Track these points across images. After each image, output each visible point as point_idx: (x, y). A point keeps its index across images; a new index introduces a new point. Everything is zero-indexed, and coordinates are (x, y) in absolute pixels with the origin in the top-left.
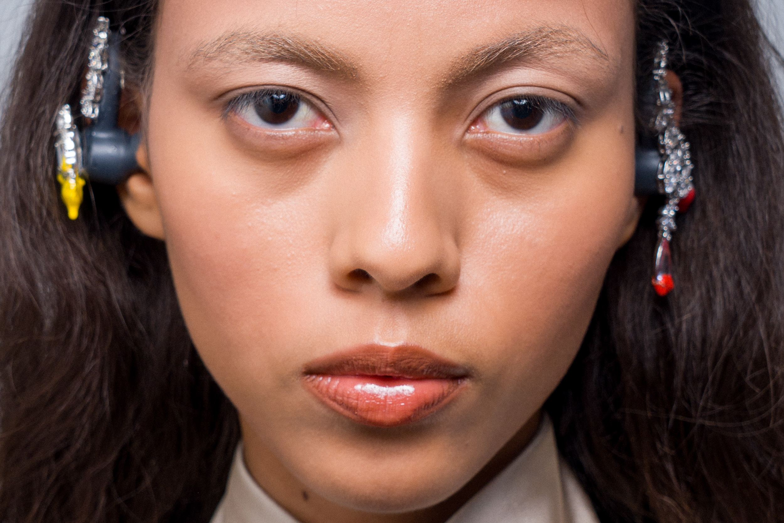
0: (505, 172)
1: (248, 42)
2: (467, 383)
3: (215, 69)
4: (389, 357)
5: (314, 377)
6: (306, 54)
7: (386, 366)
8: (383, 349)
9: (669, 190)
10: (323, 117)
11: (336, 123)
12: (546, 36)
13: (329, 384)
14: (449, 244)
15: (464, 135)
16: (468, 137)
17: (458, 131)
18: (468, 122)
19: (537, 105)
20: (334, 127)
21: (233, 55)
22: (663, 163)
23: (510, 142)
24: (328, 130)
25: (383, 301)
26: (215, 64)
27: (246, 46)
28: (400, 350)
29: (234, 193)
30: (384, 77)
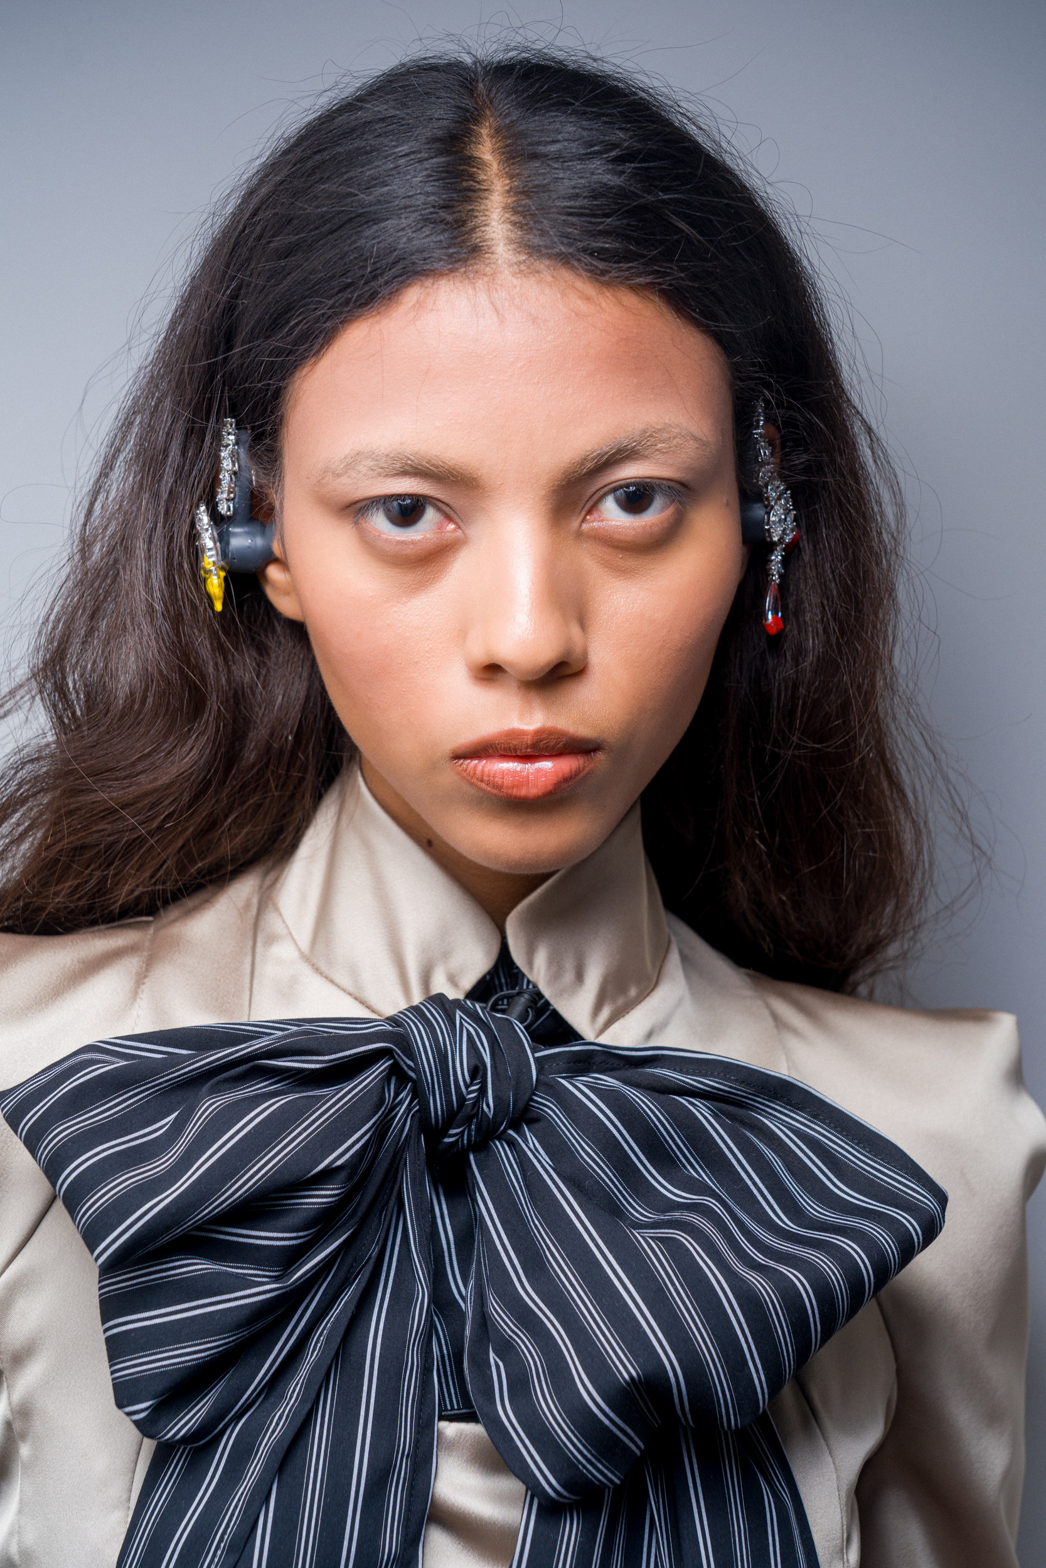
0: (620, 556)
1: (373, 459)
2: (600, 756)
3: (344, 484)
4: (529, 740)
5: (462, 761)
6: (428, 468)
7: (527, 748)
8: (522, 733)
9: (776, 539)
10: (449, 519)
11: (461, 524)
12: (651, 436)
13: (476, 766)
14: (575, 631)
15: (581, 525)
16: (585, 526)
17: (575, 523)
18: (584, 513)
19: (647, 491)
20: (459, 527)
21: (359, 472)
22: (768, 514)
23: (624, 528)
24: (454, 530)
25: (519, 688)
26: (344, 480)
27: (372, 463)
28: (538, 732)
29: (371, 595)
30: (502, 484)
